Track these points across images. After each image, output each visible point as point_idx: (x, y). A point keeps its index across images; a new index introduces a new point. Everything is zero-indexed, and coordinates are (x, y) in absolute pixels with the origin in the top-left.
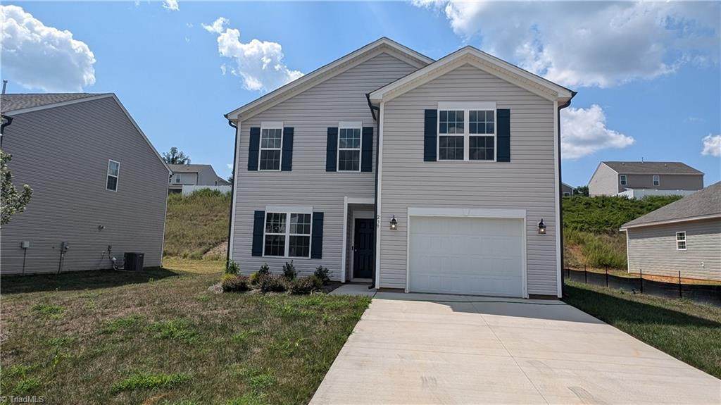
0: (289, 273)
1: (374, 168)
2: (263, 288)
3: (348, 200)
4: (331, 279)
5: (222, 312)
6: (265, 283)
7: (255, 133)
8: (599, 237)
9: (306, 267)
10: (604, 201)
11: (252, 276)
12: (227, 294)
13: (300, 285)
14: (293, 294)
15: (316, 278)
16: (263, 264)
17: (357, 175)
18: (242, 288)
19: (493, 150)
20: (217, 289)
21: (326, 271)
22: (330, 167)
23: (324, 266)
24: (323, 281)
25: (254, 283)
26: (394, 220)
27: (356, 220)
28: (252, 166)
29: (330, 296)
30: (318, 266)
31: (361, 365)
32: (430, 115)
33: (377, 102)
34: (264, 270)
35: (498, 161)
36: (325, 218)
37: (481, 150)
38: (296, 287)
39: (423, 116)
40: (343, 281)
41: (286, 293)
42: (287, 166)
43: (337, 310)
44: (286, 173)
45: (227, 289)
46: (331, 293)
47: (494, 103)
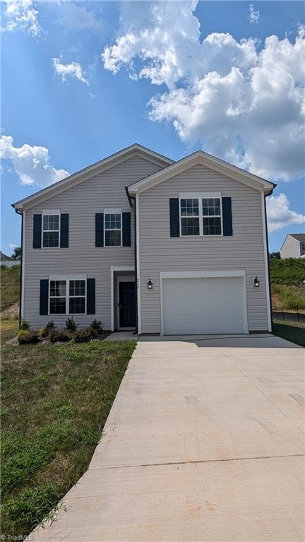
0: (71, 326)
1: (133, 243)
2: (51, 339)
3: (113, 269)
4: (104, 329)
5: (22, 360)
6: (53, 335)
7: (37, 218)
8: (290, 287)
9: (83, 321)
10: (291, 262)
11: (41, 330)
12: (23, 346)
13: (82, 334)
14: (76, 342)
15: (92, 329)
16: (50, 321)
17: (119, 249)
18: (34, 340)
19: (220, 227)
20: (14, 343)
21: (100, 323)
22: (99, 243)
23: (98, 320)
24: (97, 331)
25: (44, 336)
26: (150, 282)
27: (120, 283)
28: (37, 245)
29: (105, 342)
30: (93, 320)
31: (138, 392)
32: (174, 203)
33: (133, 193)
34: (51, 325)
35: (224, 235)
36: (96, 283)
37: (211, 228)
38: (78, 337)
39: (169, 203)
40: (113, 330)
41: (70, 342)
42: (65, 244)
43: (113, 352)
44: (64, 250)
45: (22, 342)
46: (105, 340)
47: (220, 193)
